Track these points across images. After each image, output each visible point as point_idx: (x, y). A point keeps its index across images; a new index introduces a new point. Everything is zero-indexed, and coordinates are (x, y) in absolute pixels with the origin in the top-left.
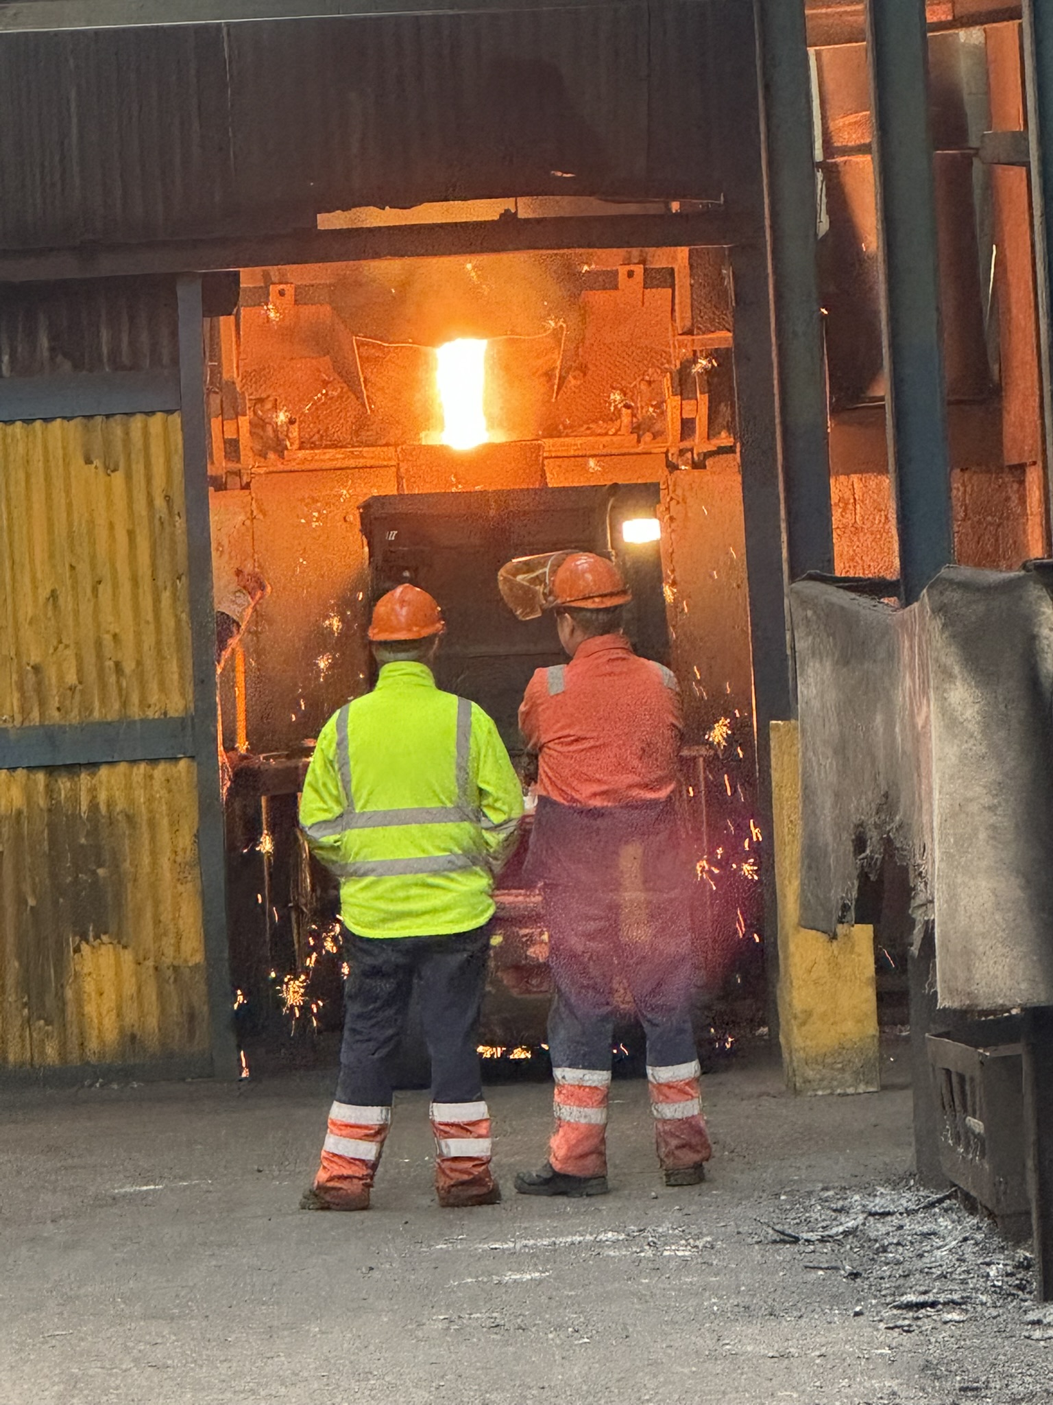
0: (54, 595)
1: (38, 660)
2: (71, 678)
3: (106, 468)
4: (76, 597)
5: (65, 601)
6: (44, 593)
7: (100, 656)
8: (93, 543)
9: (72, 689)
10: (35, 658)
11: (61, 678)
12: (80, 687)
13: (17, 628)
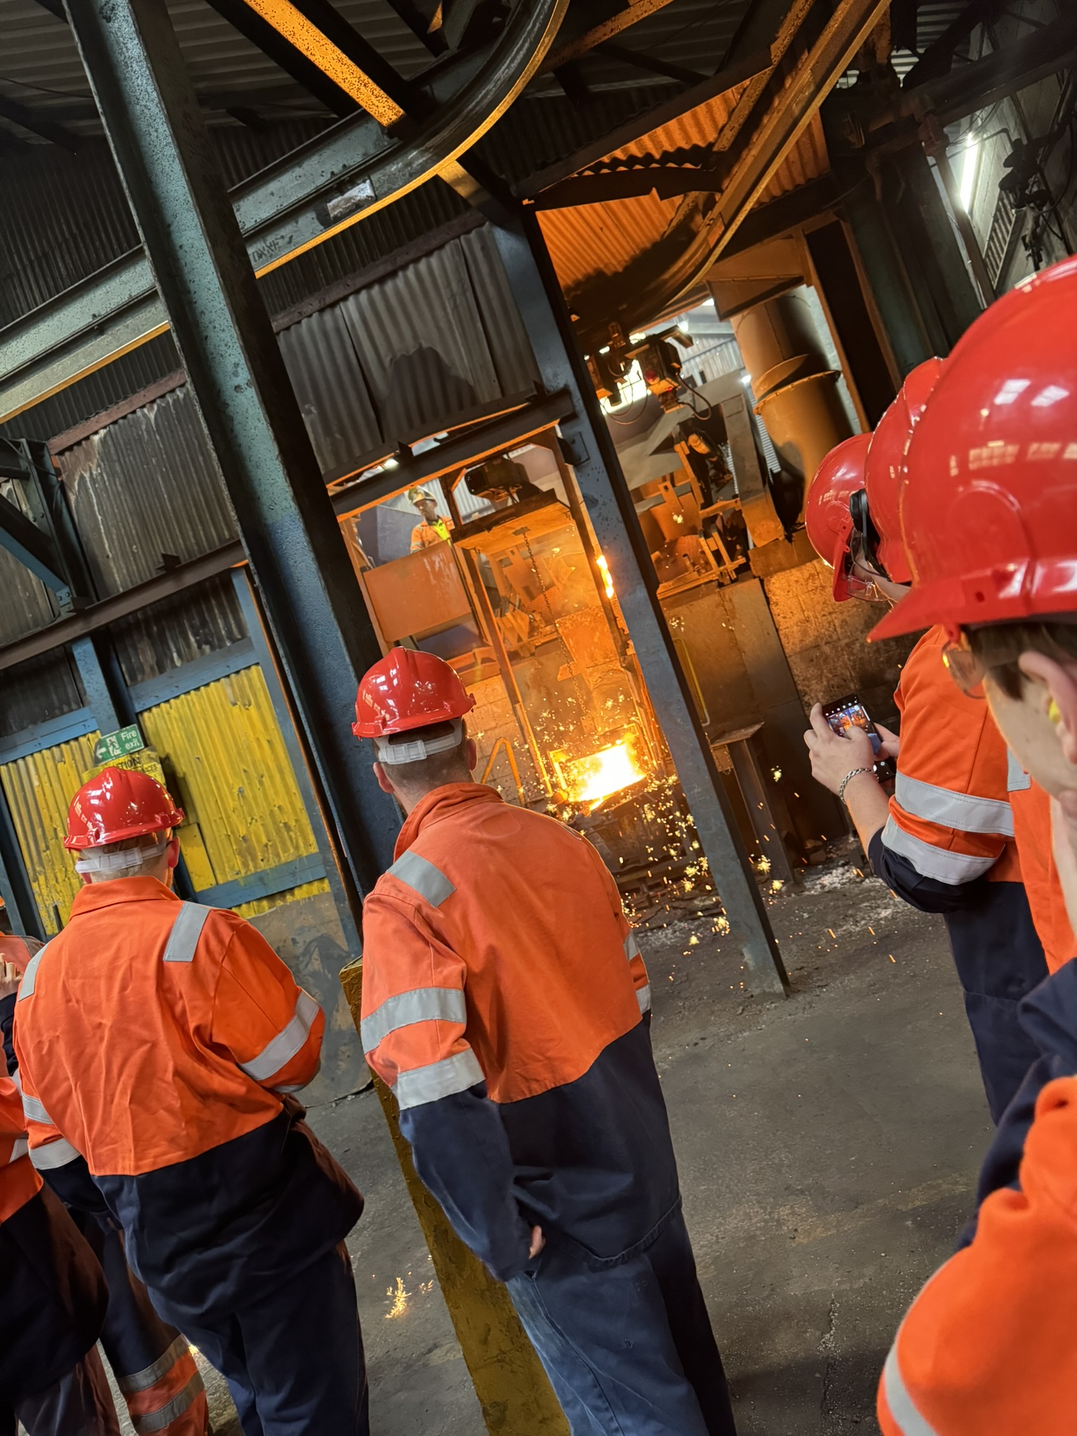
0: (241, 791)
1: (245, 832)
2: (265, 840)
3: (244, 705)
4: (252, 789)
5: (248, 793)
6: (236, 791)
7: (275, 823)
8: (251, 753)
9: (266, 846)
10: (243, 831)
11: (259, 841)
12: (270, 843)
13: (228, 817)
